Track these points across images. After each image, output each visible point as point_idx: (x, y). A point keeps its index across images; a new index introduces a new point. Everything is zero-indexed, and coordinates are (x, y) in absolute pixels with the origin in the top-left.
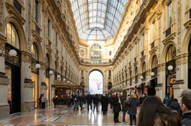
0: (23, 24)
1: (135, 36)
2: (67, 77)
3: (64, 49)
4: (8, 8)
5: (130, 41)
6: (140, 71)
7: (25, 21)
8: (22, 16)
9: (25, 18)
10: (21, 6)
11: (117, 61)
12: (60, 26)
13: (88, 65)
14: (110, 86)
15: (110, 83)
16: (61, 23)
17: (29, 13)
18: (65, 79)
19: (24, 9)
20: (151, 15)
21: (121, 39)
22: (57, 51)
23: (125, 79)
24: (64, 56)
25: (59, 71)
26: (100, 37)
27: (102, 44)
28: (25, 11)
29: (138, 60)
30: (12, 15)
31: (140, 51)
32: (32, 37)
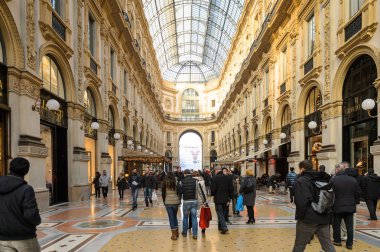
0: (69, 56)
1: (253, 73)
2: (144, 143)
3: (138, 98)
4: (43, 30)
5: (246, 83)
6: (262, 132)
7: (72, 52)
8: (67, 43)
9: (72, 47)
10: (65, 28)
11: (225, 116)
12: (131, 59)
13: (177, 123)
14: (213, 157)
15: (214, 153)
16: (132, 56)
17: (79, 40)
18: (139, 147)
19: (70, 32)
20: (280, 38)
21: (230, 80)
22: (127, 102)
23: (238, 145)
24: (138, 109)
25: (130, 133)
26: (196, 77)
27: (200, 88)
28: (72, 36)
29: (259, 113)
30: (51, 43)
31: (263, 99)
32: (84, 79)
